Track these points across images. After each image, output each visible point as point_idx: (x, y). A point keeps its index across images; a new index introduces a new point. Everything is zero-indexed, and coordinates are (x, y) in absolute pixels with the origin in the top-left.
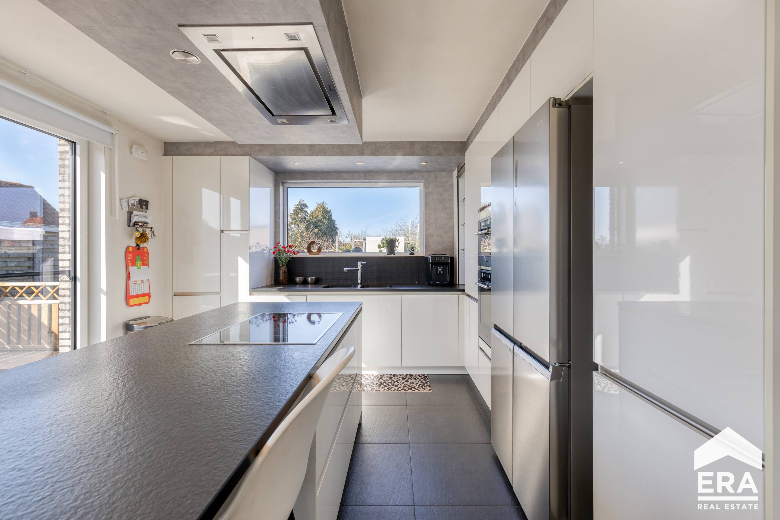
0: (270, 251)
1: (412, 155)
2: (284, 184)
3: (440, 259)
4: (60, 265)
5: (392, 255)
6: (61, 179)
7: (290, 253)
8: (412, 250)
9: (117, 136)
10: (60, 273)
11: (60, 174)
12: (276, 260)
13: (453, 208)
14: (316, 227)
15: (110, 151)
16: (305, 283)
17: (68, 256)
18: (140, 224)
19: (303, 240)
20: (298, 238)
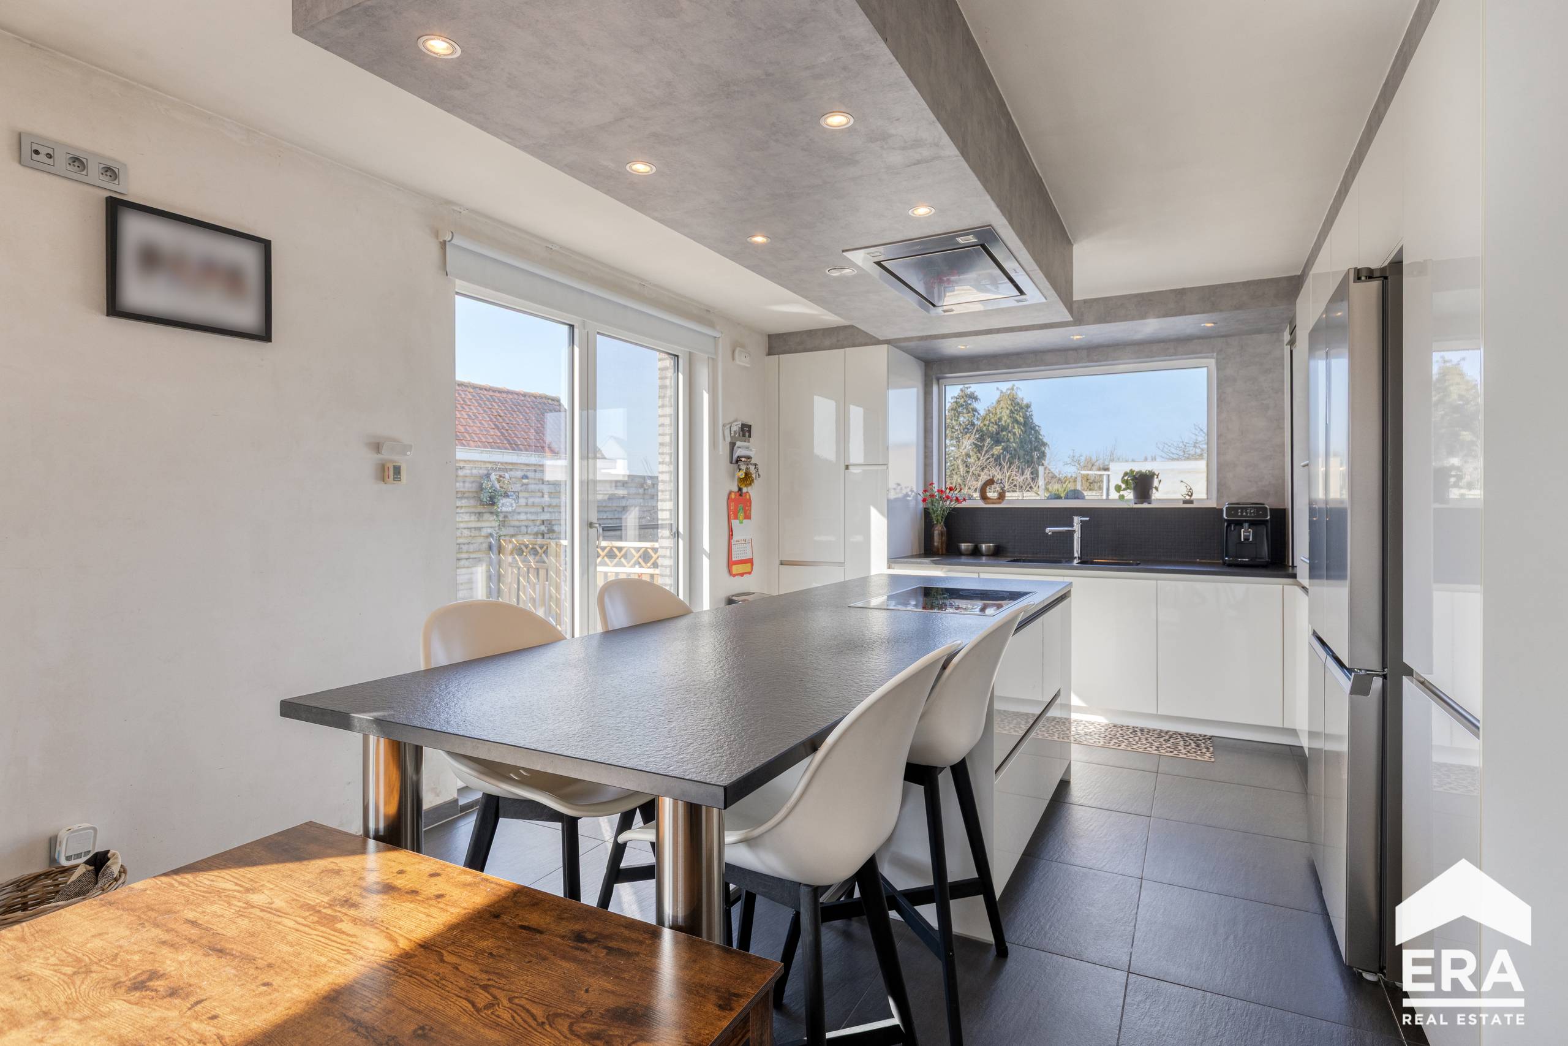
0: (917, 497)
1: (1180, 315)
2: (941, 381)
3: (1247, 513)
4: (660, 517)
5: (1145, 505)
6: (660, 403)
7: (951, 501)
8: (1188, 495)
9: (720, 340)
10: (660, 526)
11: (659, 397)
12: (927, 513)
13: (1283, 407)
14: (997, 442)
15: (713, 361)
16: (976, 553)
17: (669, 505)
18: (743, 459)
19: (968, 472)
20: (958, 468)
